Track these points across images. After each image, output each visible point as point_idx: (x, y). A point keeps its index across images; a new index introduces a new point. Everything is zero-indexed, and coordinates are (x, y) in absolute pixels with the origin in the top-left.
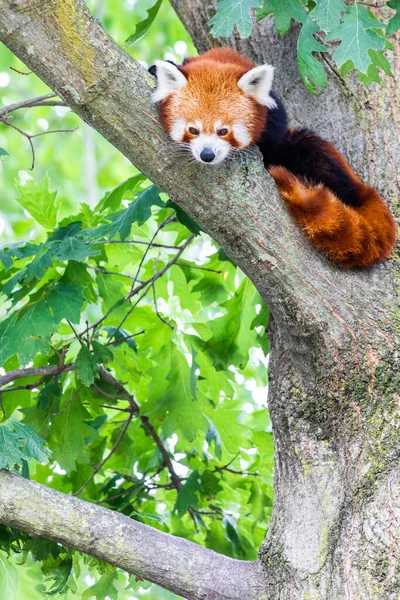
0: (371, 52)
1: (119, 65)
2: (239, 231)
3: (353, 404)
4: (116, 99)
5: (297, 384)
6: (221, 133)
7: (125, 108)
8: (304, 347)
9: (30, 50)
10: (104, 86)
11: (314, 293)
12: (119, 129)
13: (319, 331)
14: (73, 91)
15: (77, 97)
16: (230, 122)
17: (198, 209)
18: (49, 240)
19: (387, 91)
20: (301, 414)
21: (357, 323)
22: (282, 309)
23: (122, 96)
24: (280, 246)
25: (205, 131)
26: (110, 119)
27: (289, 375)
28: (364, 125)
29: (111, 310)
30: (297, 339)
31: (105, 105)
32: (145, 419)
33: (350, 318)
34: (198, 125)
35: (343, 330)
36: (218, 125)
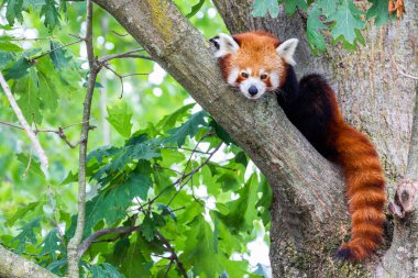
0: (356, 30)
1: (188, 32)
2: (260, 143)
3: (329, 258)
4: (185, 54)
5: (291, 245)
6: (263, 77)
7: (190, 60)
8: (297, 221)
9: (130, 20)
10: (177, 45)
11: (306, 185)
12: (186, 74)
13: (308, 210)
14: (157, 48)
15: (159, 52)
16: (269, 71)
17: (234, 127)
18: (126, 145)
19: (355, 57)
20: (293, 265)
21: (333, 206)
22: (285, 195)
23: (189, 52)
24: (286, 154)
25: (253, 75)
26: (180, 66)
27: (285, 238)
28: (339, 78)
29: (161, 193)
30: (293, 215)
31: (177, 58)
32: (180, 265)
33: (329, 203)
34: (249, 71)
35: (324, 210)
36: (262, 72)
